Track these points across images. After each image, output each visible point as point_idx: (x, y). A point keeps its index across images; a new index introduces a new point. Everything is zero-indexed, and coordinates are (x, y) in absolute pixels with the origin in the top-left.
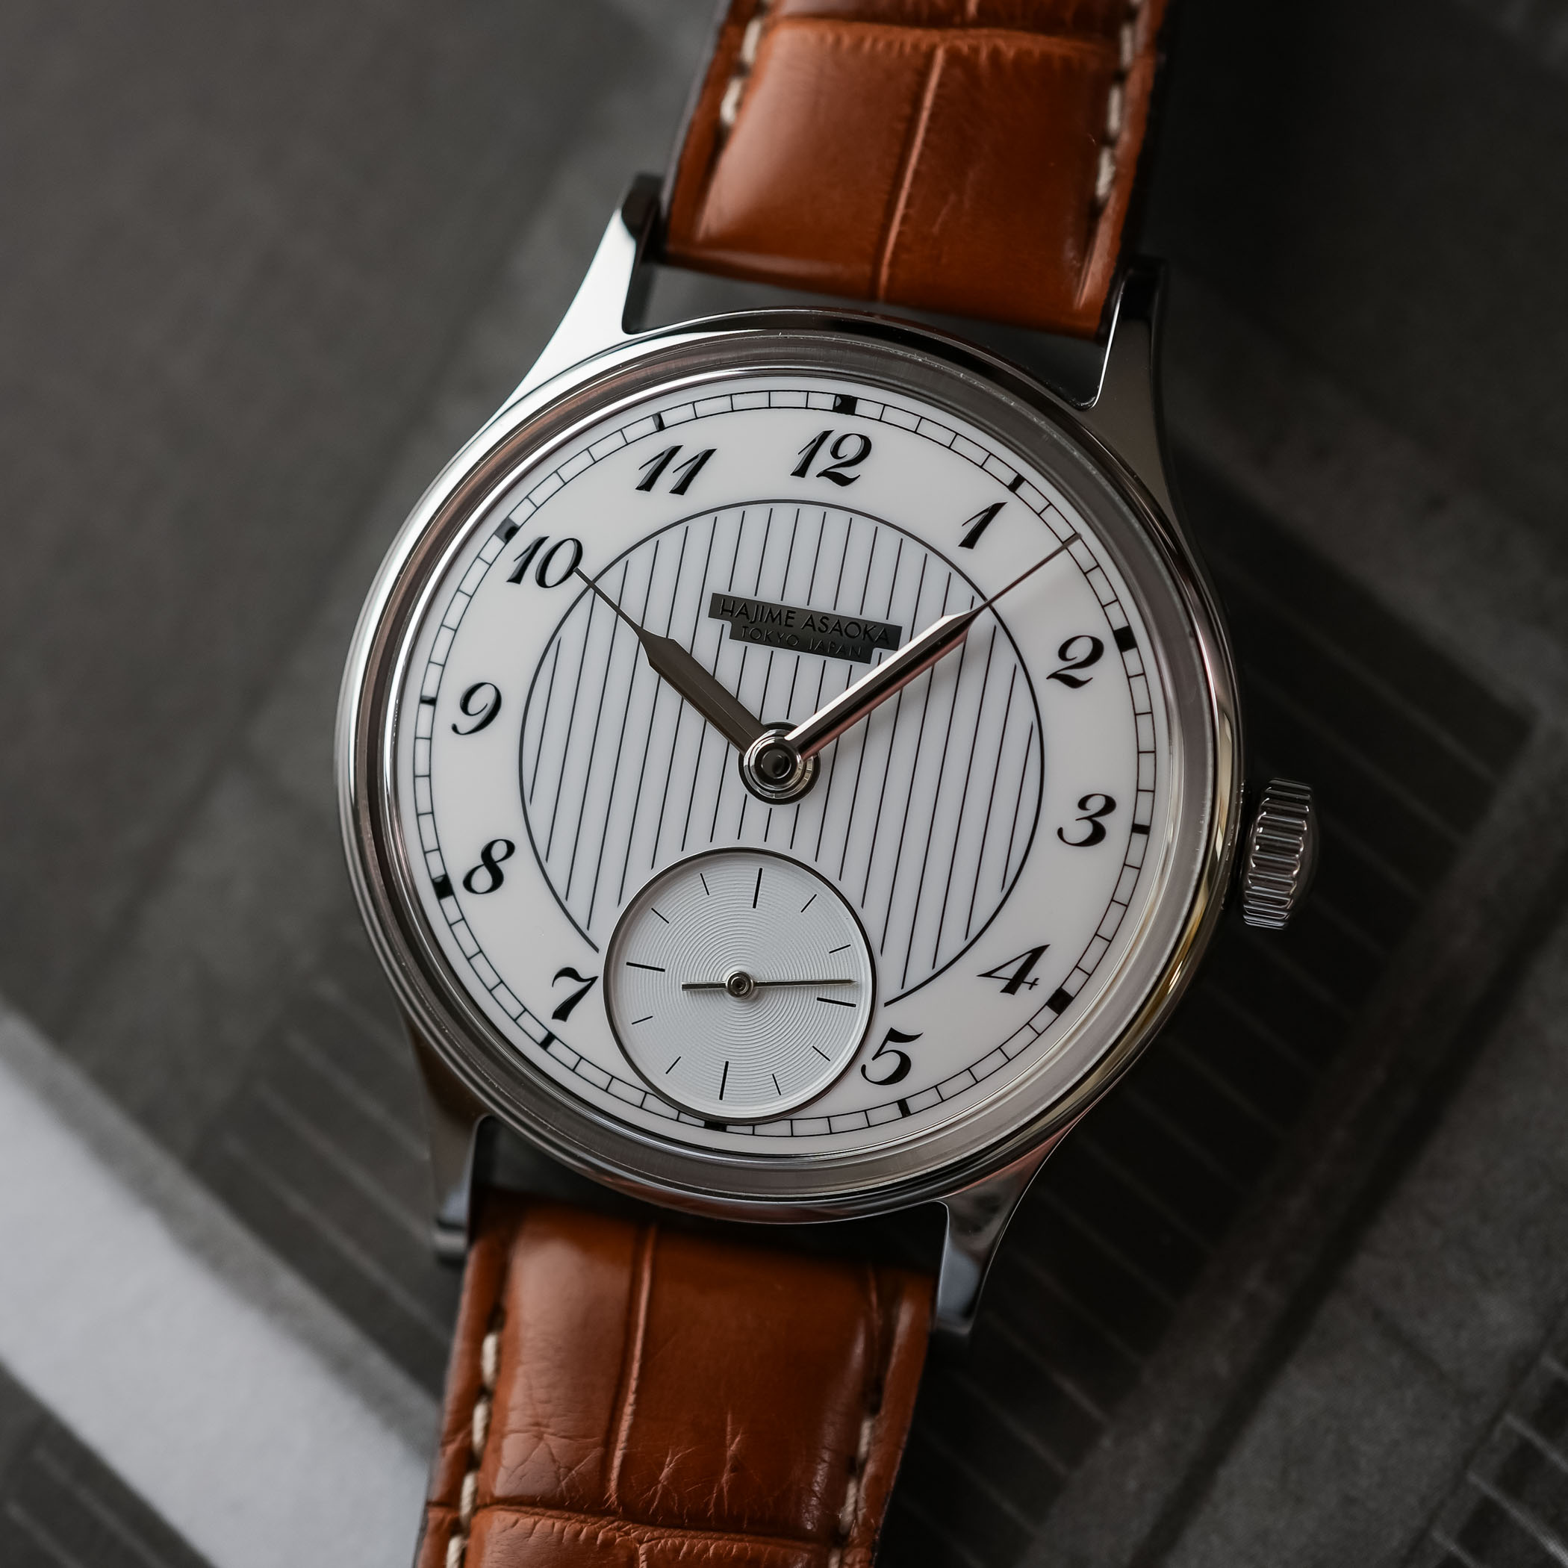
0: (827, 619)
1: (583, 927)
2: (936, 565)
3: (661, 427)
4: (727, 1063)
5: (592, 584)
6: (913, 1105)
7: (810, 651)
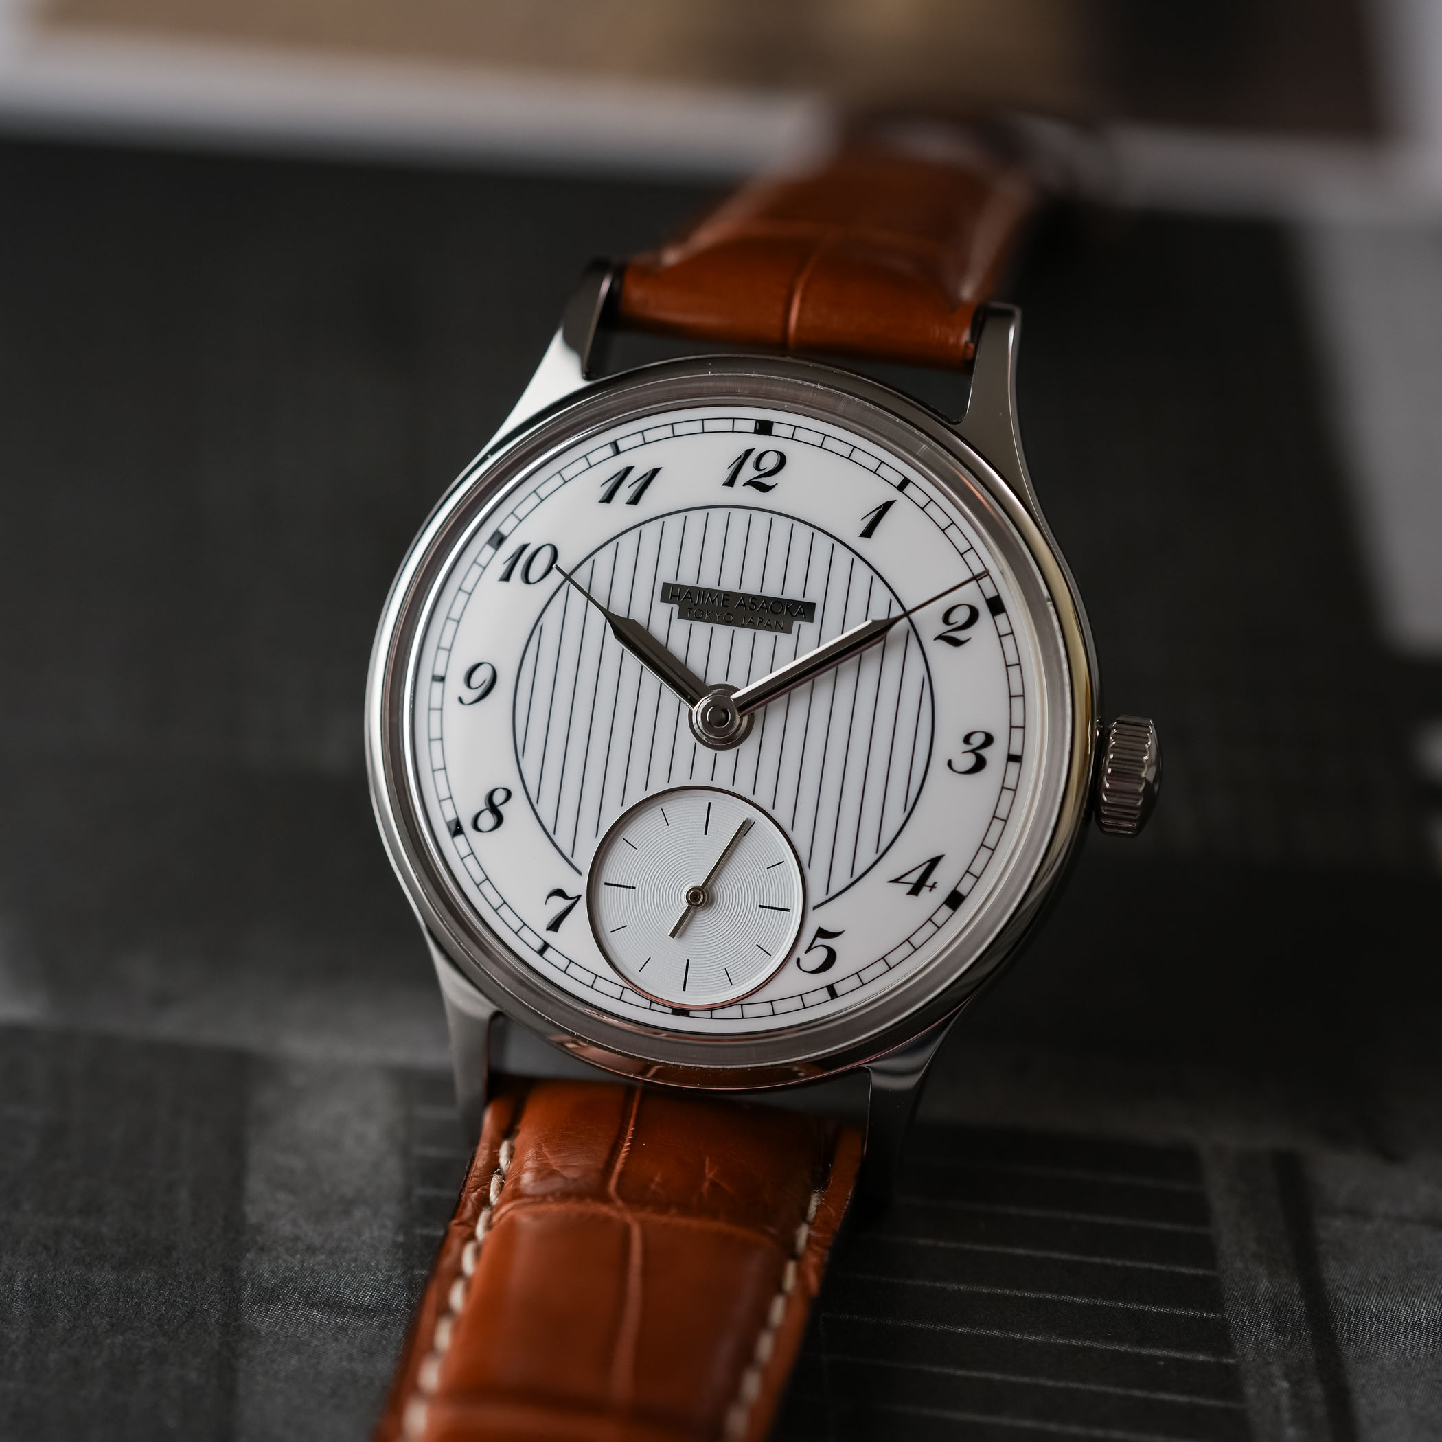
0: (756, 599)
1: (569, 856)
2: (841, 553)
3: (617, 452)
4: (688, 961)
5: (568, 577)
6: (839, 989)
7: (743, 626)
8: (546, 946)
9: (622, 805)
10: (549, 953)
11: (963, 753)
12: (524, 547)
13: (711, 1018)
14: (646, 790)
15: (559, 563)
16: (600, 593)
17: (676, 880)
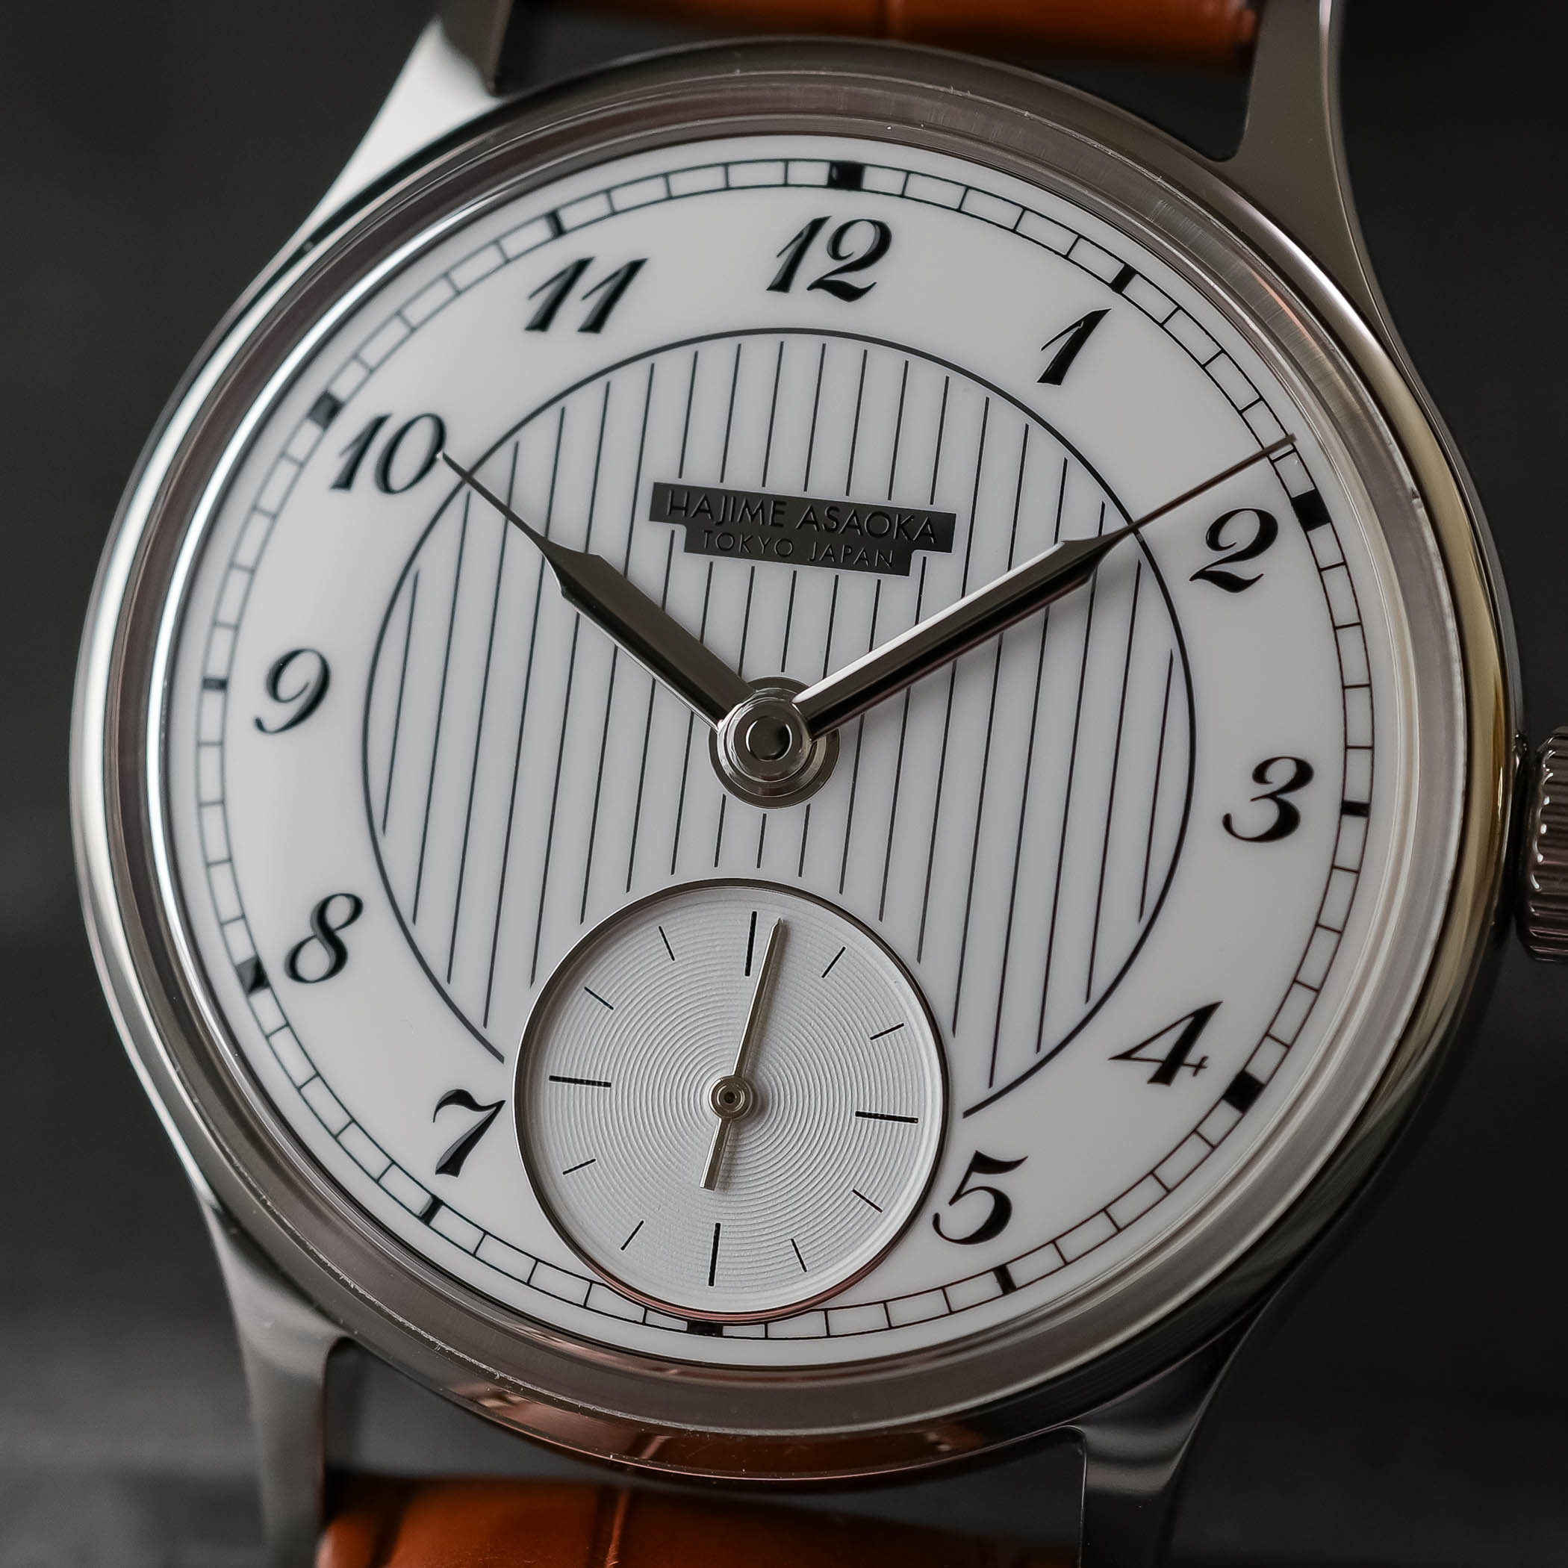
0: (837, 510)
1: (478, 1024)
2: (1003, 414)
3: (559, 231)
4: (718, 1226)
5: (467, 477)
6: (1019, 1273)
7: (813, 562)
8: (436, 1204)
9: (582, 921)
10: (442, 1218)
11: (1253, 800)
12: (379, 422)
13: (766, 1338)
14: (628, 890)
15: (451, 448)
16: (530, 503)
17: (691, 1066)
